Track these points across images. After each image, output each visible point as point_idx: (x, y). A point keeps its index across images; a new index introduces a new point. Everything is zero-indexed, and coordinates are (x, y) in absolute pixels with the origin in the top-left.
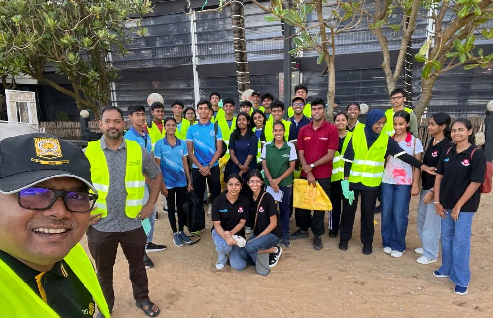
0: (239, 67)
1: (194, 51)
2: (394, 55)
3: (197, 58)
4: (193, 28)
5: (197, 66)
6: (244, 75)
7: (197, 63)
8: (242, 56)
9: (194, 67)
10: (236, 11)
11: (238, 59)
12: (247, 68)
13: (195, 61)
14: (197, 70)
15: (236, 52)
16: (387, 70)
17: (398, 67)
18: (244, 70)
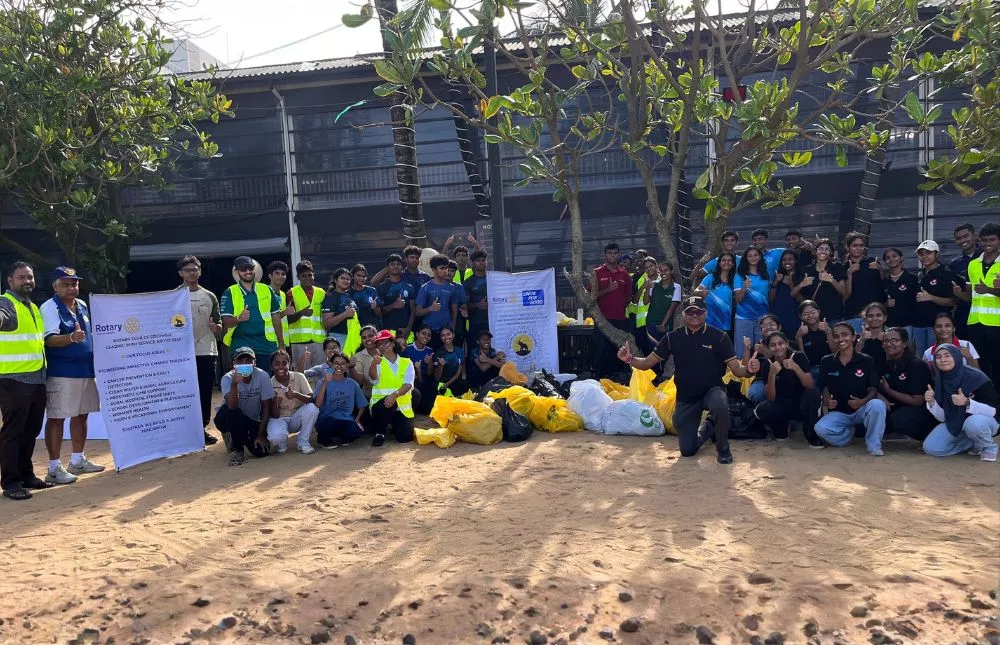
0: (407, 211)
1: (291, 185)
2: (663, 191)
3: (296, 199)
4: (289, 143)
5: (296, 212)
6: (416, 225)
7: (296, 208)
8: (412, 193)
9: (291, 216)
11: (406, 198)
12: (421, 212)
13: (292, 203)
14: (295, 221)
15: (401, 186)
16: (655, 210)
17: (670, 207)
18: (416, 217)
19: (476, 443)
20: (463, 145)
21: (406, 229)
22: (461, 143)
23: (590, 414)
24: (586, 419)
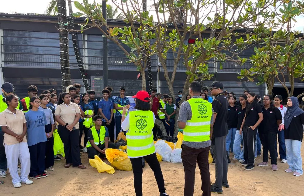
0: (64, 70)
3: (3, 62)
5: (3, 68)
6: (68, 76)
7: (3, 66)
10: (63, 34)
11: (64, 65)
12: (70, 71)
14: (2, 71)
15: (62, 60)
16: (167, 78)
17: (173, 77)
18: (67, 72)
19: (124, 171)
20: (75, 50)
21: (62, 77)
22: (75, 48)
23: (165, 155)
24: (164, 157)
